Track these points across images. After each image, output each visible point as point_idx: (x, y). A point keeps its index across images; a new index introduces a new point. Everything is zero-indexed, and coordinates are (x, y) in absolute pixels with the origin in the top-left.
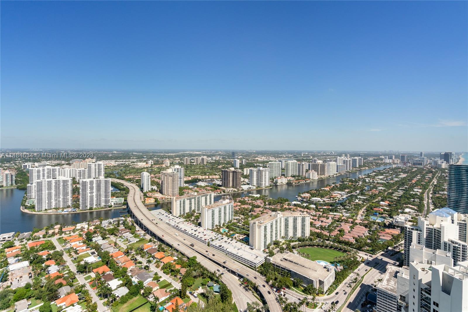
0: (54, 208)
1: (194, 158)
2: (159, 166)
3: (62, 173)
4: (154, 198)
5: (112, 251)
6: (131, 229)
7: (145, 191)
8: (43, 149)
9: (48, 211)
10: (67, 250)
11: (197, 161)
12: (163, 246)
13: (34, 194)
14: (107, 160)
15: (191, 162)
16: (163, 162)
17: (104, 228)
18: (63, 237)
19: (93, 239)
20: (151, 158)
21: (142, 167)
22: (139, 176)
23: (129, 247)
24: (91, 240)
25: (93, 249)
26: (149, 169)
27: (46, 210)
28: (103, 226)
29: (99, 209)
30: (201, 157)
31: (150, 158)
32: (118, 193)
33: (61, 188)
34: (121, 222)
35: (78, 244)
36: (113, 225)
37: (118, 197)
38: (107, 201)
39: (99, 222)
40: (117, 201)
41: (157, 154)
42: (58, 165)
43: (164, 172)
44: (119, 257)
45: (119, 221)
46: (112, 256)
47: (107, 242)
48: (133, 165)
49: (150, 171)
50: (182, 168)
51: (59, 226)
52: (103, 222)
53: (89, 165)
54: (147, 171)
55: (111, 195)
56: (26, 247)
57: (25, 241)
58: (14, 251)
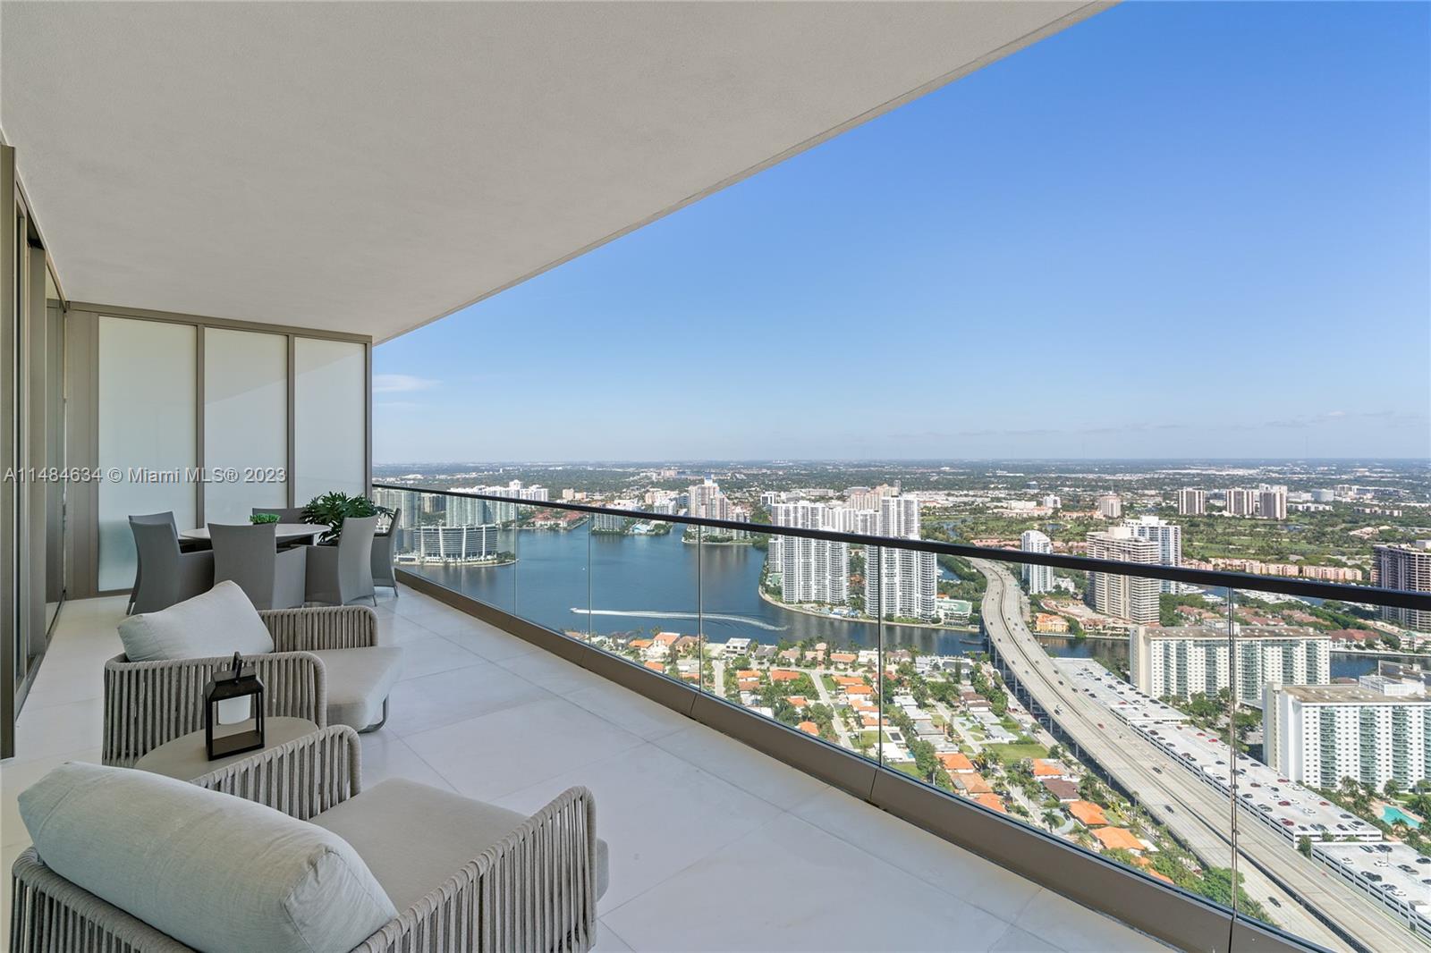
0: (815, 602)
1: (1224, 491)
2: (1082, 514)
3: (828, 517)
4: (1064, 617)
5: (941, 746)
6: (991, 697)
7: (1036, 592)
8: (793, 462)
9: (805, 606)
10: (841, 710)
11: (1239, 502)
12: (1100, 785)
13: (779, 562)
14: (927, 490)
15: (1213, 507)
16: (1093, 501)
17: (920, 678)
18: (831, 675)
19: (896, 699)
20: (1053, 488)
21: (1025, 516)
22: (1017, 543)
23: (989, 750)
24: (891, 701)
25: (897, 725)
26: (1046, 522)
27: (800, 602)
28: (919, 670)
29: (907, 621)
30: (1257, 487)
31: (1047, 489)
32: (957, 585)
33: (827, 554)
34: (964, 671)
35: (860, 700)
36: (943, 675)
37: (955, 597)
38: (926, 604)
39: (909, 655)
40: (954, 608)
41: (1074, 476)
42: (822, 499)
43: (1101, 535)
44: (960, 771)
45: (958, 667)
46: (941, 761)
47: (929, 717)
48: (996, 507)
49: (1049, 529)
50: (1172, 528)
51: (822, 646)
52: (919, 659)
53: (884, 501)
54: (1040, 530)
55: (938, 589)
56: (767, 677)
57: (767, 664)
58: (750, 680)
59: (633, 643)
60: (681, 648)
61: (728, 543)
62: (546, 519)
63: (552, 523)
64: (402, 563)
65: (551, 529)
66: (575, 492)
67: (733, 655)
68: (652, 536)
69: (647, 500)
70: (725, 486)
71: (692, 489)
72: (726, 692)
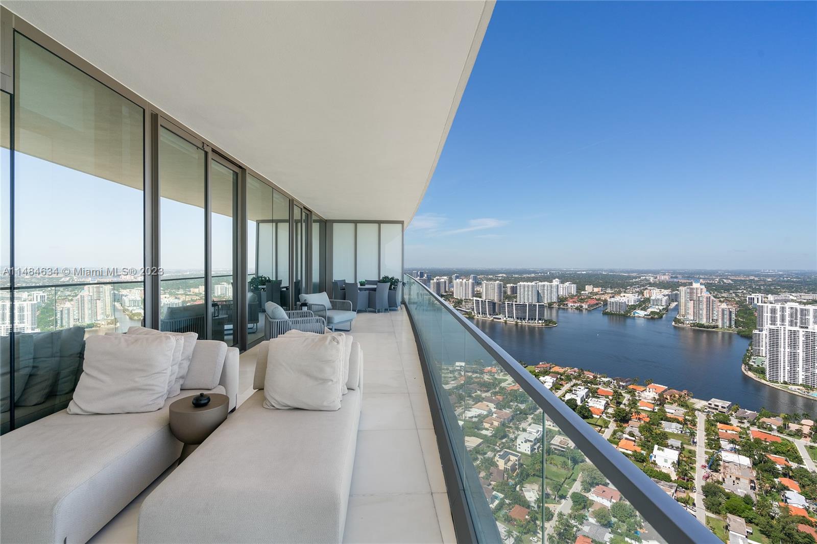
0: (802, 385)
9: (790, 387)
13: (764, 348)
27: (785, 383)
42: (814, 302)
51: (810, 423)
56: (747, 434)
57: (746, 425)
58: (729, 432)
59: (631, 387)
60: (668, 397)
61: (714, 330)
62: (574, 302)
63: (578, 305)
64: (495, 320)
65: (577, 308)
66: (594, 287)
67: (714, 411)
68: (648, 319)
69: (645, 294)
70: (709, 287)
71: (683, 289)
72: (707, 435)
